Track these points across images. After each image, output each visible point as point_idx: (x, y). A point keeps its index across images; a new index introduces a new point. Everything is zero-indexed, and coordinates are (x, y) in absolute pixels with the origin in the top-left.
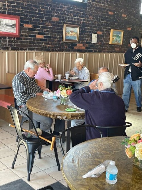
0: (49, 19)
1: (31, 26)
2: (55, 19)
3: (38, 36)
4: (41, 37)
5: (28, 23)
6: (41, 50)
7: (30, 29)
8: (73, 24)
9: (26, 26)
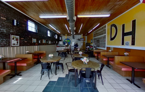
0: (28, 37)
1: (23, 39)
2: (30, 37)
3: (25, 42)
4: (26, 42)
5: (22, 38)
6: (26, 46)
7: (23, 40)
8: (34, 38)
9: (21, 38)
